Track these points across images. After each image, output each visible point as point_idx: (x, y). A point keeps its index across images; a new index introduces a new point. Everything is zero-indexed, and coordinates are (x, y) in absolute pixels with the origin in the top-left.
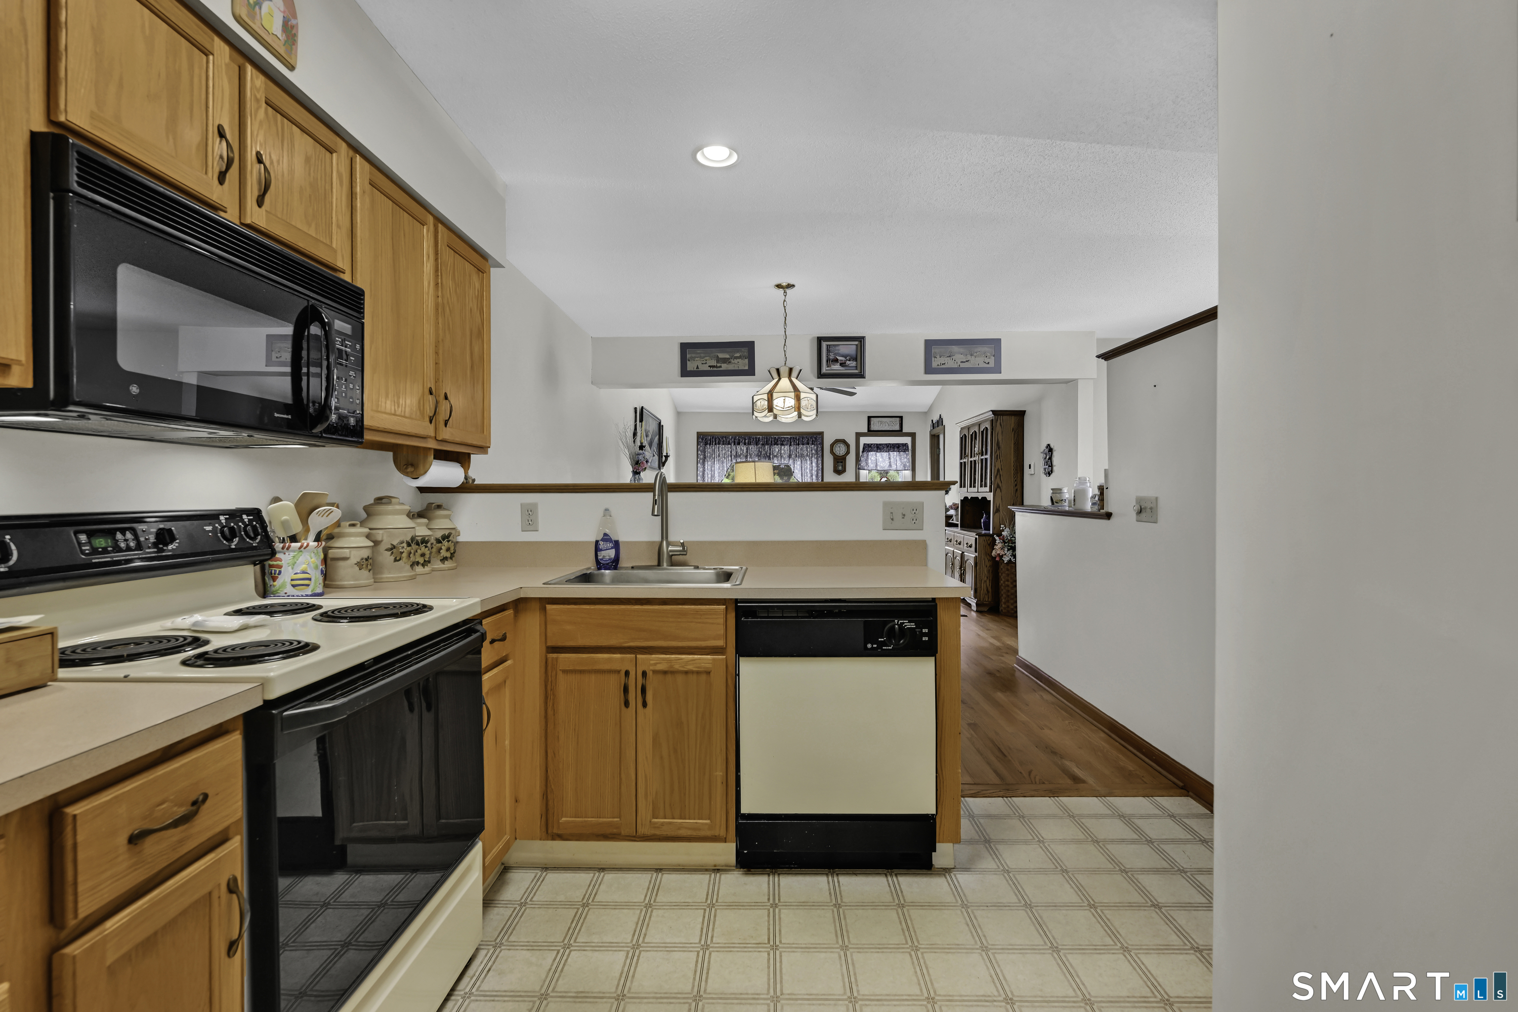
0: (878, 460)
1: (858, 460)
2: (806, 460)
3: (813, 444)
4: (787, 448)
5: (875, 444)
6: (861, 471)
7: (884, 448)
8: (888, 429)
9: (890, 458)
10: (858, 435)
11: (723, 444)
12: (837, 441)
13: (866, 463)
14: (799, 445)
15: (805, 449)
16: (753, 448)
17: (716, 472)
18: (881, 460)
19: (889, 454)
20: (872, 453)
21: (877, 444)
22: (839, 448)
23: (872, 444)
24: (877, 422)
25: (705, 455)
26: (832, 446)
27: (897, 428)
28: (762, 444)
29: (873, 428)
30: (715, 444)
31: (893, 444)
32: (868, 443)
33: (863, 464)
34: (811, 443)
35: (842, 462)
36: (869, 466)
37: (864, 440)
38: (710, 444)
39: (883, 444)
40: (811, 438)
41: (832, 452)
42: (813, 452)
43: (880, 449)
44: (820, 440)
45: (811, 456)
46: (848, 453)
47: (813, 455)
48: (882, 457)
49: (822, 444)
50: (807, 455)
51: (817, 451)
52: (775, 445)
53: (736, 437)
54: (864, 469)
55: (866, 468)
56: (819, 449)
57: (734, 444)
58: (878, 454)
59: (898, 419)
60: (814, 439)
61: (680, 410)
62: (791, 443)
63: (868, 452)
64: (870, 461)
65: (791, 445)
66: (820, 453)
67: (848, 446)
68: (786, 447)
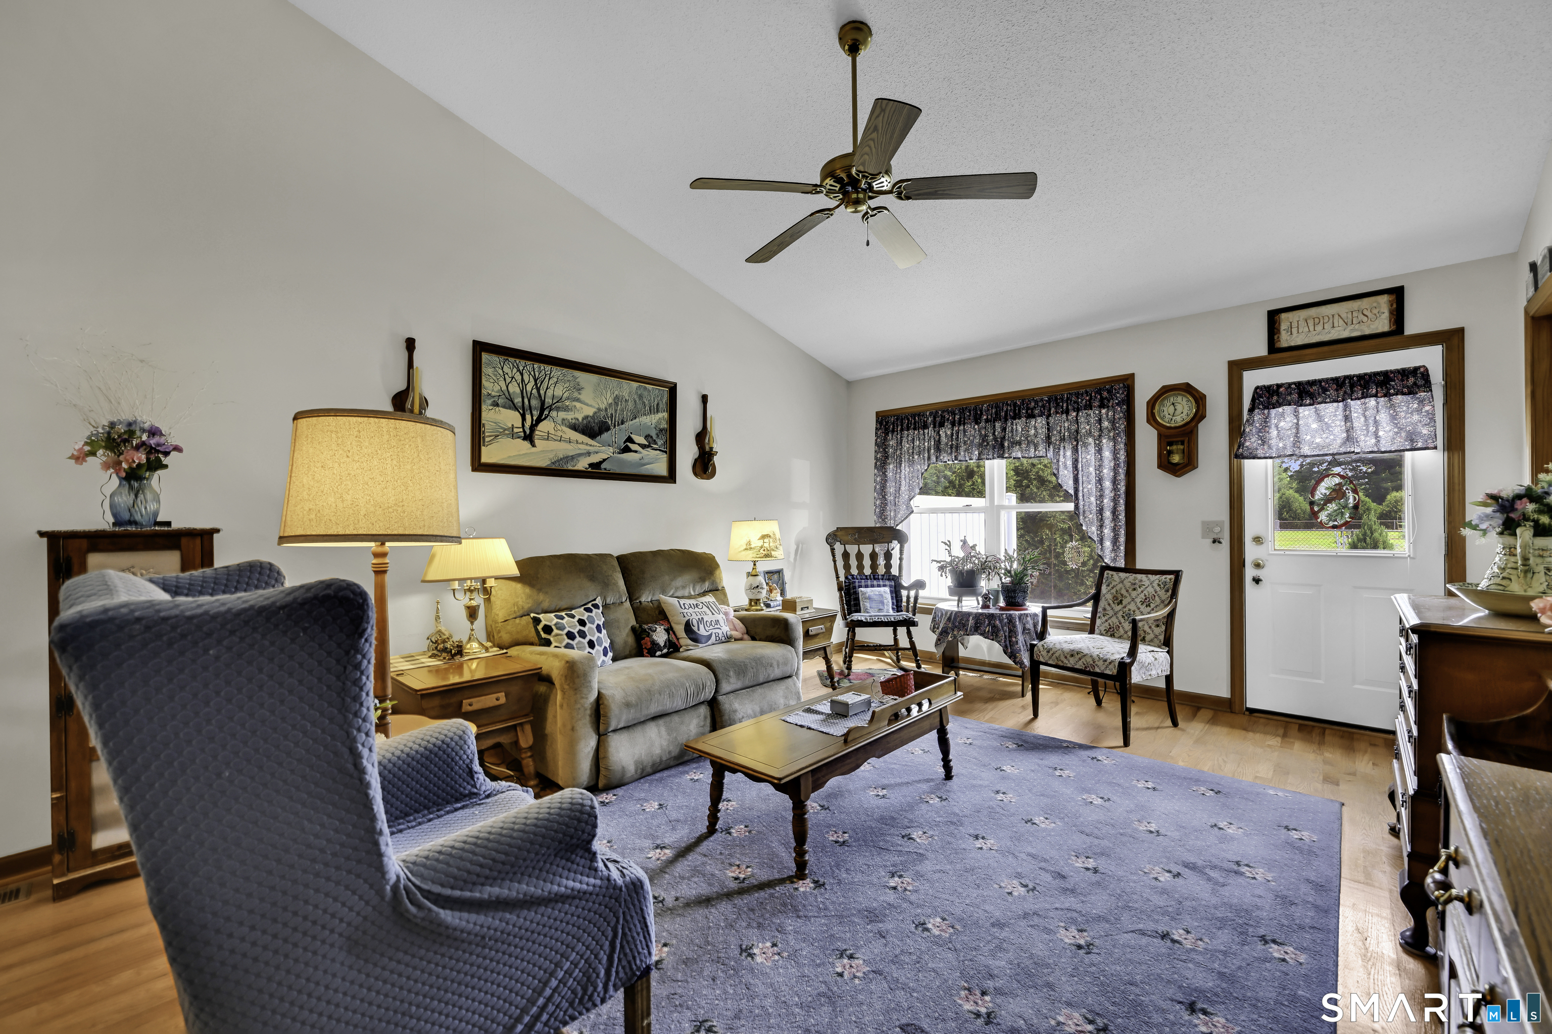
0: (1302, 428)
1: (1236, 430)
2: (1086, 445)
3: (1102, 406)
4: (1040, 422)
5: (1290, 384)
6: (1248, 464)
7: (1325, 390)
8: (1345, 334)
9: (1347, 418)
10: (1237, 368)
11: (915, 429)
12: (1166, 391)
13: (1261, 438)
14: (1067, 412)
15: (1087, 420)
16: (972, 431)
17: (903, 483)
18: (1314, 426)
19: (1346, 407)
20: (1280, 410)
21: (1299, 384)
22: (1172, 409)
23: (1279, 386)
24: (1302, 323)
25: (886, 452)
26: (1152, 404)
27: (1382, 324)
28: (987, 421)
29: (1286, 339)
30: (902, 430)
31: (1361, 377)
32: (1267, 383)
33: (1252, 442)
34: (1096, 403)
35: (1183, 443)
36: (1270, 447)
37: (1252, 380)
38: (893, 431)
39: (1320, 381)
40: (1099, 392)
41: (1151, 419)
42: (1106, 424)
43: (1312, 396)
44: (1120, 396)
45: (1097, 434)
46: (1200, 415)
47: (1105, 432)
48: (1320, 418)
49: (1129, 401)
50: (1089, 434)
51: (1113, 422)
52: (1014, 418)
53: (937, 412)
54: (1254, 458)
55: (1260, 452)
56: (1117, 416)
57: (934, 427)
58: (1305, 412)
59: (1384, 299)
60: (1105, 394)
61: (850, 377)
62: (1050, 410)
63: (1267, 407)
64: (1274, 433)
65: (1049, 416)
66: (1122, 425)
67: (1199, 399)
68: (1039, 420)
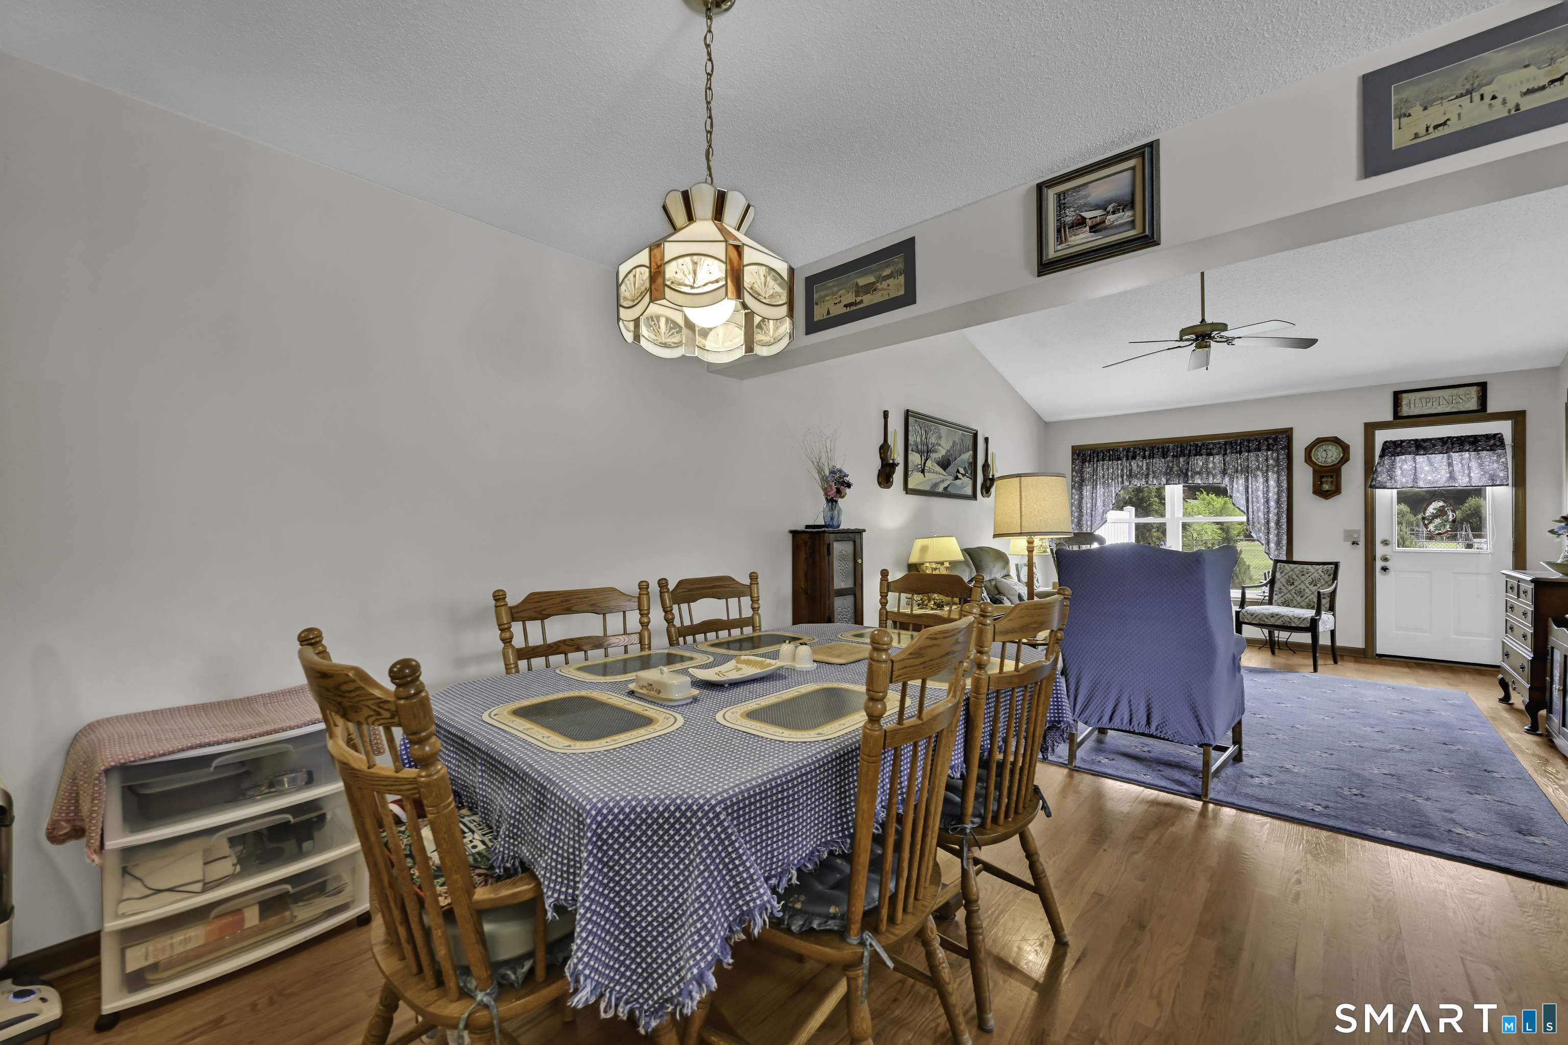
0: (1419, 470)
1: (1370, 470)
2: (1256, 476)
3: (1268, 449)
4: (1218, 459)
5: (1410, 441)
6: (1379, 492)
7: (1434, 446)
8: (1448, 410)
9: (1450, 465)
10: (1370, 429)
11: (1109, 460)
12: (1320, 441)
13: (1389, 475)
14: (1240, 452)
15: (1254, 459)
16: (1159, 463)
17: (1099, 500)
18: (1427, 468)
19: (1449, 457)
20: (1403, 457)
21: (1416, 441)
22: (1324, 454)
23: (1402, 441)
24: (1418, 401)
25: (1082, 477)
26: (1309, 450)
27: (1473, 405)
28: (1173, 456)
29: (1405, 411)
30: (1098, 461)
31: (1459, 438)
32: (1394, 439)
33: (1382, 477)
34: (1265, 447)
35: (1331, 477)
36: (1396, 481)
37: (1382, 437)
38: (1090, 461)
39: (1431, 440)
40: (1267, 439)
41: (1308, 459)
42: (1271, 462)
43: (1425, 449)
44: (1283, 443)
45: (1265, 469)
46: (1345, 459)
47: (1271, 467)
48: (1431, 463)
49: (1289, 447)
50: (1258, 468)
51: (1277, 460)
52: (1196, 455)
53: (1129, 449)
54: (1385, 488)
55: (1388, 485)
56: (1281, 457)
57: (1127, 459)
58: (1420, 459)
59: (1474, 389)
60: (1271, 441)
61: (1047, 419)
62: (1226, 450)
63: (1393, 455)
64: (1399, 472)
65: (1225, 454)
66: (1284, 464)
67: (1345, 448)
68: (1217, 457)
